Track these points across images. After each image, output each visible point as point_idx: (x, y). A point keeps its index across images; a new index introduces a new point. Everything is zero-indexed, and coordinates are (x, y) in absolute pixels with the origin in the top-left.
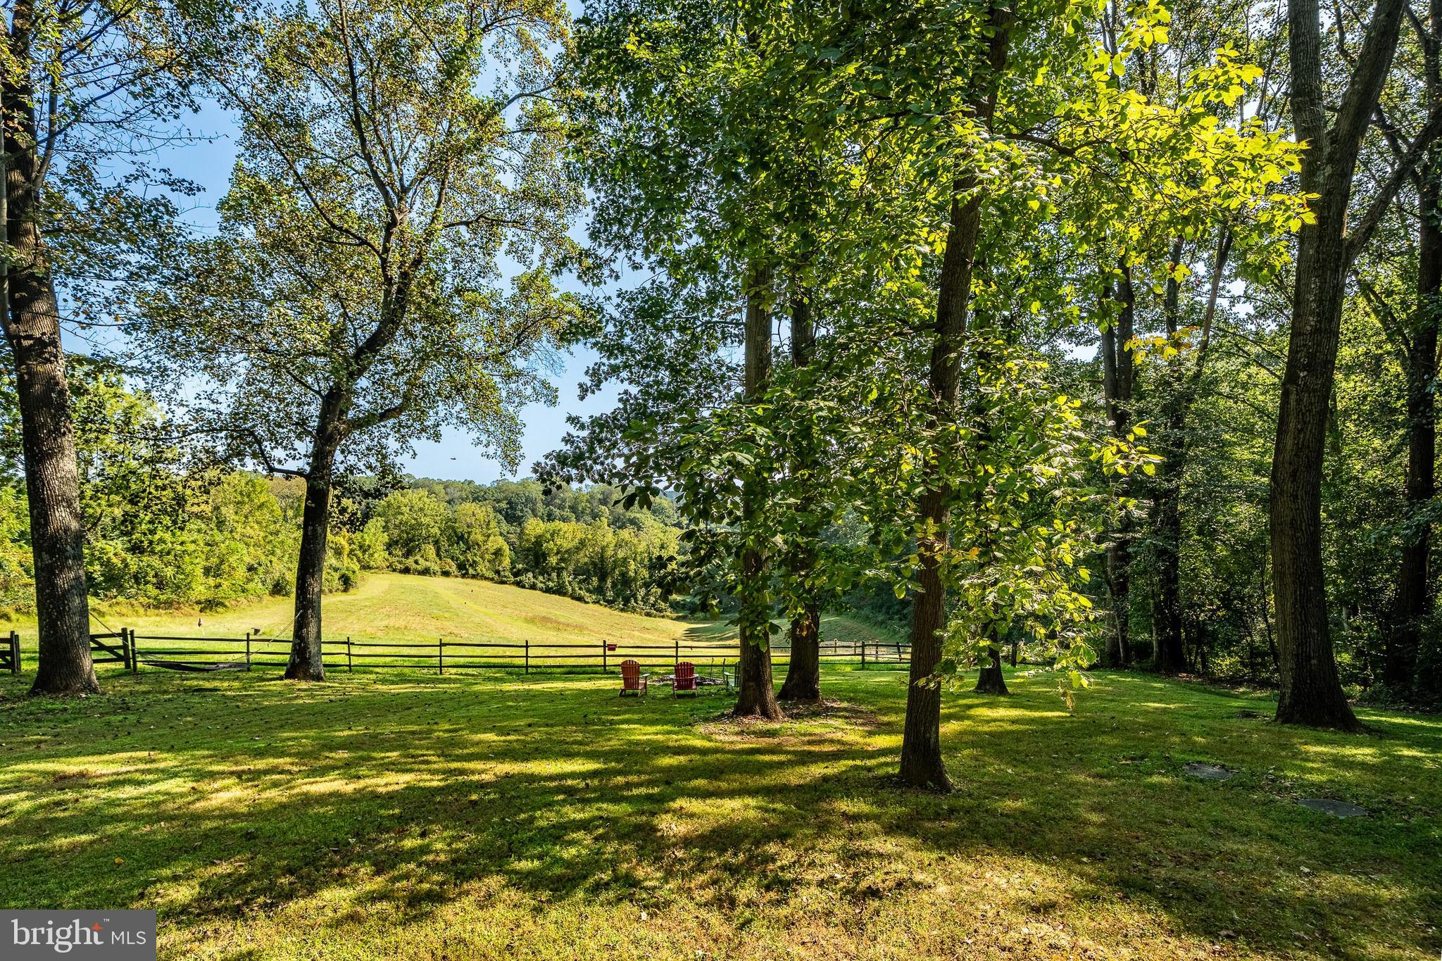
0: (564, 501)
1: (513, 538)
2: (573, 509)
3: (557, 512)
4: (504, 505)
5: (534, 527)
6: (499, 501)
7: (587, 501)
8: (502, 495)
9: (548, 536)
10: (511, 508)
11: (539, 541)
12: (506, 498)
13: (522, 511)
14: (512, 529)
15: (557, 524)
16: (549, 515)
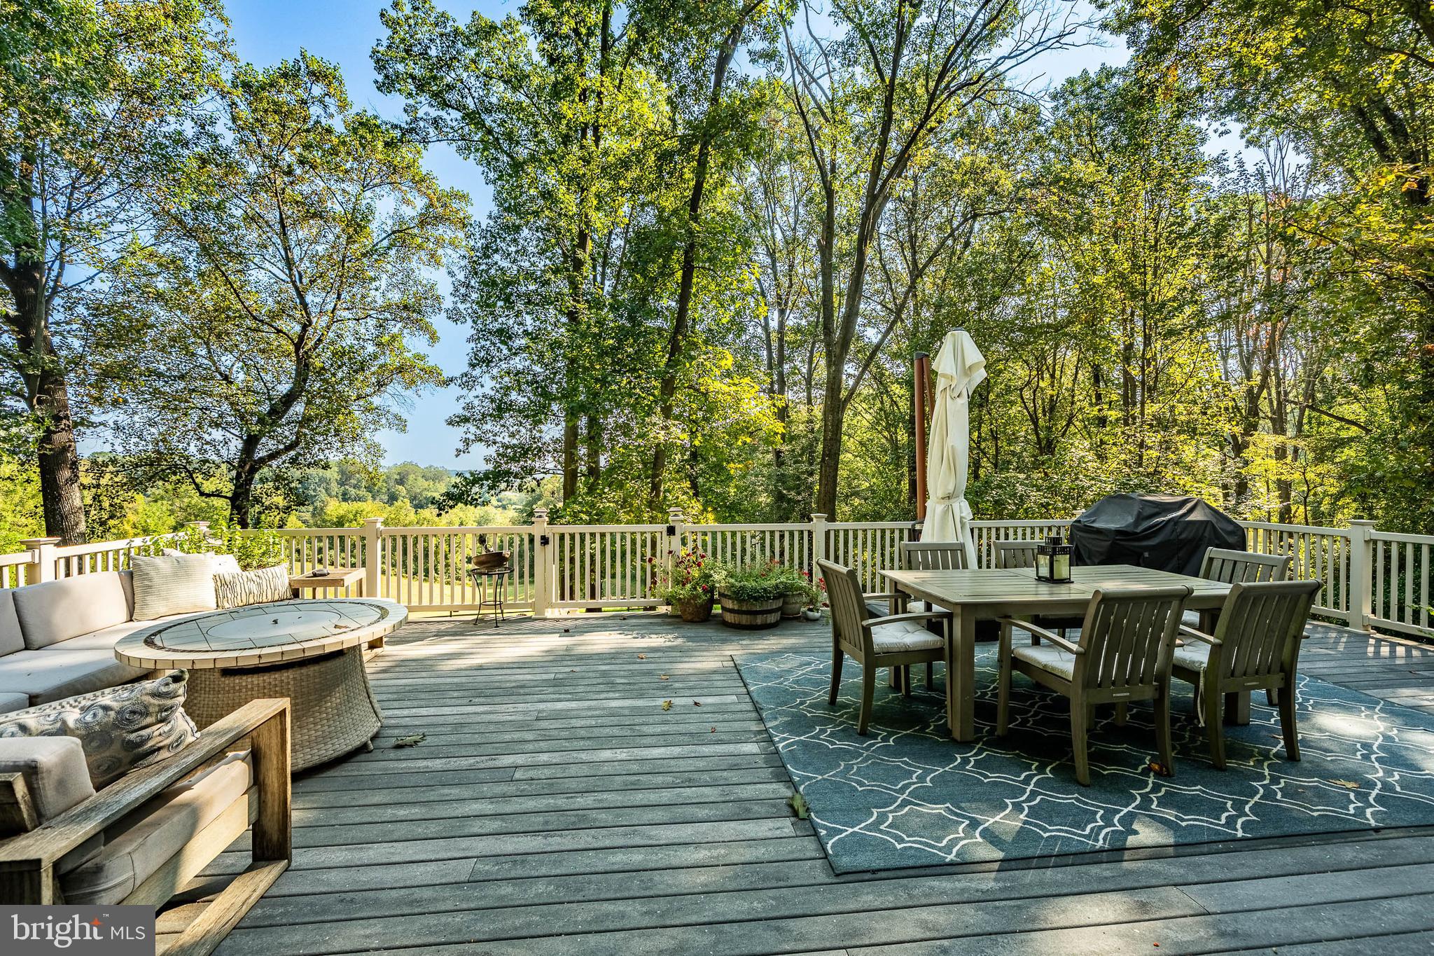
3: (353, 492)
16: (344, 494)
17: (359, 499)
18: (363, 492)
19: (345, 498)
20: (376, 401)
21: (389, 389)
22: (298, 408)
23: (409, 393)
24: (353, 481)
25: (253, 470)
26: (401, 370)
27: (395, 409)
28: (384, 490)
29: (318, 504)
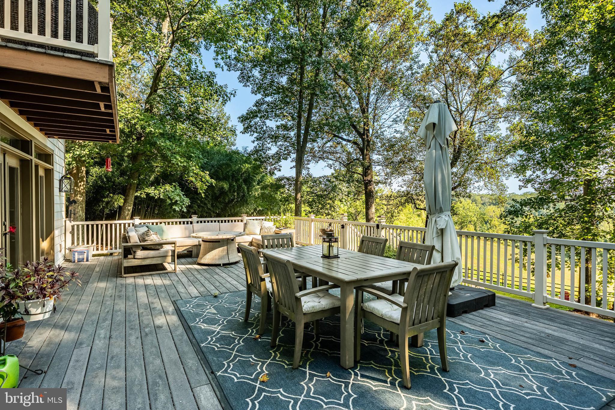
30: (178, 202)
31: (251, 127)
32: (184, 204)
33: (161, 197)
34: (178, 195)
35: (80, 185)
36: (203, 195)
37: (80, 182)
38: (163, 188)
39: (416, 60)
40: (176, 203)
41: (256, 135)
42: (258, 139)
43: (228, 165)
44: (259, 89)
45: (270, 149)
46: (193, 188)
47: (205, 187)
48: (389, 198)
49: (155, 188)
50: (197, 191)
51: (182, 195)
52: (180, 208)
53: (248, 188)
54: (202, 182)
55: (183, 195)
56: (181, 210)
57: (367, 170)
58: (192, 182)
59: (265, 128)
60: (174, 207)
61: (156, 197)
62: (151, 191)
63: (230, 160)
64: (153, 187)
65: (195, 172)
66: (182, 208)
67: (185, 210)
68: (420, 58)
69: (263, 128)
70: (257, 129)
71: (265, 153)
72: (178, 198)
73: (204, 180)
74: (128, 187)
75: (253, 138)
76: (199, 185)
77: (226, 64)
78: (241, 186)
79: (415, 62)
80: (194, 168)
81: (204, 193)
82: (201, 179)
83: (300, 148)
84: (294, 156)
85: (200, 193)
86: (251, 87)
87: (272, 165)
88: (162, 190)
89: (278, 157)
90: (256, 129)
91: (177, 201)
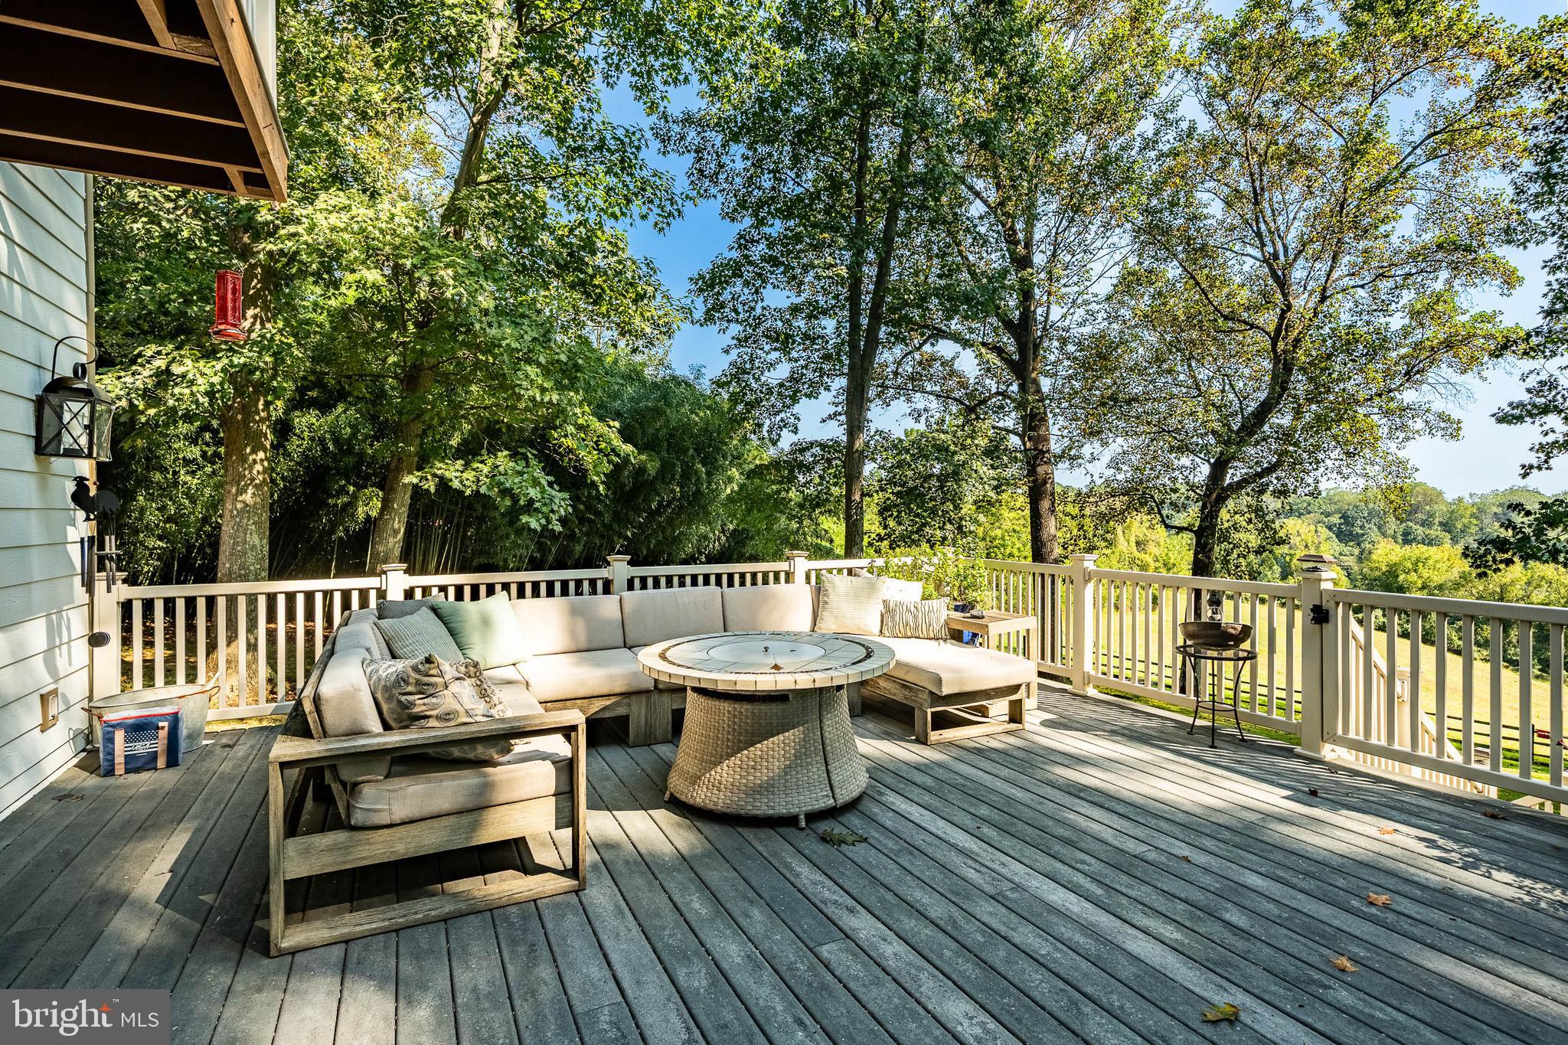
0: (1431, 515)
1: (1350, 561)
2: (1446, 526)
3: (1419, 531)
4: (1335, 519)
5: (1386, 552)
6: (1328, 515)
7: (1472, 515)
8: (1333, 508)
9: (1409, 565)
10: (1347, 523)
11: (1392, 572)
12: (1339, 511)
13: (1362, 527)
14: (1347, 550)
15: (1422, 550)
16: (1406, 534)
17: (1429, 542)
18: (1435, 532)
19: (1407, 539)
20: (1409, 396)
21: (1431, 375)
22: (1283, 419)
23: (1469, 377)
24: (1420, 516)
25: (1221, 500)
26: (1449, 344)
27: (1438, 406)
28: (1473, 530)
29: (1367, 546)
30: (537, 505)
31: (723, 307)
32: (552, 511)
33: (483, 490)
34: (536, 483)
35: (255, 461)
36: (601, 488)
37: (254, 451)
38: (490, 462)
39: (1170, 116)
40: (529, 507)
41: (735, 329)
42: (741, 341)
43: (658, 412)
44: (742, 204)
45: (771, 365)
46: (575, 468)
47: (607, 468)
48: (1081, 498)
49: (467, 465)
50: (585, 476)
51: (544, 483)
52: (543, 521)
53: (709, 474)
54: (600, 451)
55: (550, 484)
56: (544, 528)
57: (1033, 423)
58: (570, 451)
59: (758, 311)
60: (524, 519)
61: (468, 492)
62: (454, 472)
63: (665, 397)
64: (460, 462)
65: (580, 421)
66: (549, 521)
67: (558, 528)
68: (1180, 112)
69: (753, 309)
70: (738, 313)
71: (757, 380)
72: (533, 493)
73: (603, 445)
74: (393, 466)
75: (727, 340)
76: (589, 458)
77: (656, 135)
78: (691, 468)
79: (1169, 124)
80: (578, 411)
81: (603, 483)
82: (596, 443)
83: (857, 360)
84: (841, 382)
85: (594, 485)
86: (720, 198)
87: (777, 414)
88: (486, 469)
89: (794, 390)
90: (735, 311)
91: (531, 501)
